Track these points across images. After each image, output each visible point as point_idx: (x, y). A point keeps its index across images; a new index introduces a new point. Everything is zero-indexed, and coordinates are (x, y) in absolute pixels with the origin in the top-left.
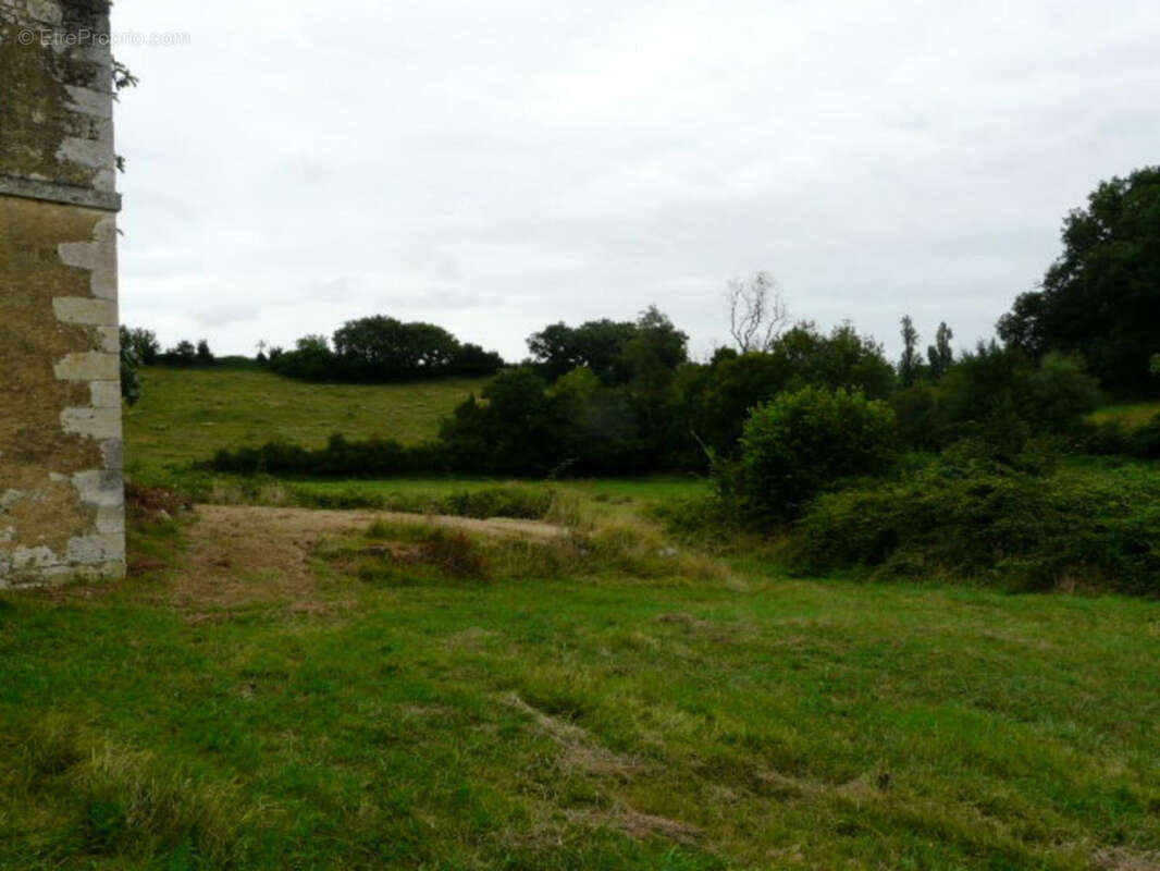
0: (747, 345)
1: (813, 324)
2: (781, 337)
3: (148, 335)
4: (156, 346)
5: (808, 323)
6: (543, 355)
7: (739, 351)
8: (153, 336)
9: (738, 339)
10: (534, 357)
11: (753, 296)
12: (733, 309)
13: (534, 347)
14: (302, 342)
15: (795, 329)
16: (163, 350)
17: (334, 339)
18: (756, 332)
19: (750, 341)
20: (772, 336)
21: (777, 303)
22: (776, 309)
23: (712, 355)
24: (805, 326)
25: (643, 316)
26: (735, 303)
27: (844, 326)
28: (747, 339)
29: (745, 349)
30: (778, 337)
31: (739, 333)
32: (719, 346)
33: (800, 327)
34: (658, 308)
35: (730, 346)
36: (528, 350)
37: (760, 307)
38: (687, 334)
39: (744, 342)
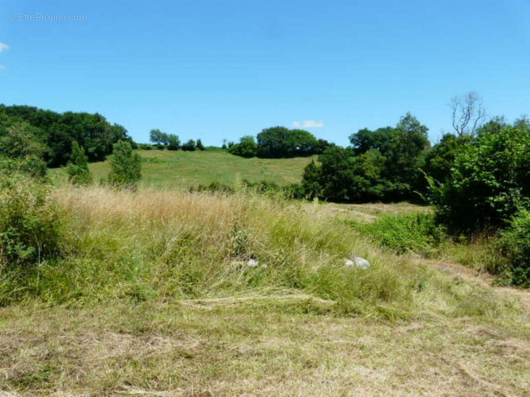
0: (462, 132)
1: (502, 118)
2: (482, 126)
3: (175, 137)
4: (179, 142)
5: (499, 118)
6: (357, 145)
7: (457, 135)
8: (178, 137)
9: (457, 130)
10: (352, 145)
11: (466, 105)
12: (454, 113)
13: (352, 141)
14: (243, 139)
15: (491, 122)
16: (181, 144)
17: (257, 137)
18: (467, 125)
19: (463, 131)
20: (477, 127)
21: (480, 108)
22: (479, 112)
23: (441, 138)
24: (498, 120)
25: (403, 119)
26: (455, 110)
27: (521, 119)
28: (462, 129)
29: (461, 135)
30: (480, 126)
31: (457, 127)
32: (446, 133)
33: (494, 121)
34: (411, 114)
35: (452, 133)
36: (350, 142)
37: (470, 111)
38: (428, 127)
39: (460, 130)
